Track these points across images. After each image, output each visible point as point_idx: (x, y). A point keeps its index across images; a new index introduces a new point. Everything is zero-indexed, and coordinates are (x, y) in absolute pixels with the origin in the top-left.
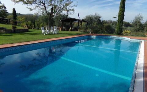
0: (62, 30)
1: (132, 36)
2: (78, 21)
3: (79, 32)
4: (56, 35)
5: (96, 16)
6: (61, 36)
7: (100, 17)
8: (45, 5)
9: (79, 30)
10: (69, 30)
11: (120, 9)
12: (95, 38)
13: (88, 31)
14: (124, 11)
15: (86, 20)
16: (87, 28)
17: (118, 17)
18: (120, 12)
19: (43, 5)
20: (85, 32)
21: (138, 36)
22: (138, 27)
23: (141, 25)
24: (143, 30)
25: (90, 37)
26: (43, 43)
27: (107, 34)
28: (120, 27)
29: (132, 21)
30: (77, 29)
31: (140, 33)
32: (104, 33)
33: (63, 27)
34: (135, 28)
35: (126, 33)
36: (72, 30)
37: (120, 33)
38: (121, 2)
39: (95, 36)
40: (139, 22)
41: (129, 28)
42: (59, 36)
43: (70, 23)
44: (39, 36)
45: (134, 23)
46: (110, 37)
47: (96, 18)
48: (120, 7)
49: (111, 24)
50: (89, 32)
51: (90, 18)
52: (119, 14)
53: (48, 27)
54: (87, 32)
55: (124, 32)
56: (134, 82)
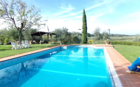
0: (33, 43)
1: (96, 44)
2: (47, 34)
3: (49, 44)
4: (29, 49)
5: (64, 29)
6: (35, 49)
7: (67, 30)
8: (14, 20)
9: (49, 42)
10: (39, 43)
11: (83, 23)
12: (66, 49)
13: (58, 42)
14: (86, 24)
15: (56, 33)
16: (57, 40)
17: (83, 29)
18: (83, 25)
19: (11, 20)
20: (55, 44)
21: (99, 43)
22: (99, 37)
23: (100, 34)
24: (102, 38)
25: (62, 48)
26: (19, 58)
27: (75, 43)
28: (85, 37)
29: (94, 32)
30: (47, 41)
31: (100, 41)
32: (73, 43)
33: (33, 40)
34: (97, 38)
35: (90, 41)
36: (42, 43)
37: (86, 42)
38: (83, 17)
39: (66, 47)
40: (99, 33)
41: (91, 37)
42: (33, 50)
43: (39, 37)
44: (10, 51)
45: (95, 33)
46: (79, 46)
47: (64, 31)
48: (83, 21)
49: (77, 35)
50: (60, 44)
51: (59, 30)
52: (83, 26)
53: (19, 42)
54: (58, 44)
55: (89, 41)
56: (112, 78)
